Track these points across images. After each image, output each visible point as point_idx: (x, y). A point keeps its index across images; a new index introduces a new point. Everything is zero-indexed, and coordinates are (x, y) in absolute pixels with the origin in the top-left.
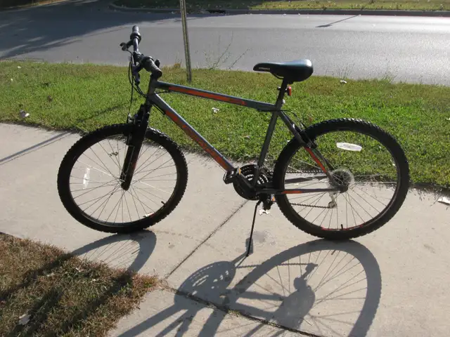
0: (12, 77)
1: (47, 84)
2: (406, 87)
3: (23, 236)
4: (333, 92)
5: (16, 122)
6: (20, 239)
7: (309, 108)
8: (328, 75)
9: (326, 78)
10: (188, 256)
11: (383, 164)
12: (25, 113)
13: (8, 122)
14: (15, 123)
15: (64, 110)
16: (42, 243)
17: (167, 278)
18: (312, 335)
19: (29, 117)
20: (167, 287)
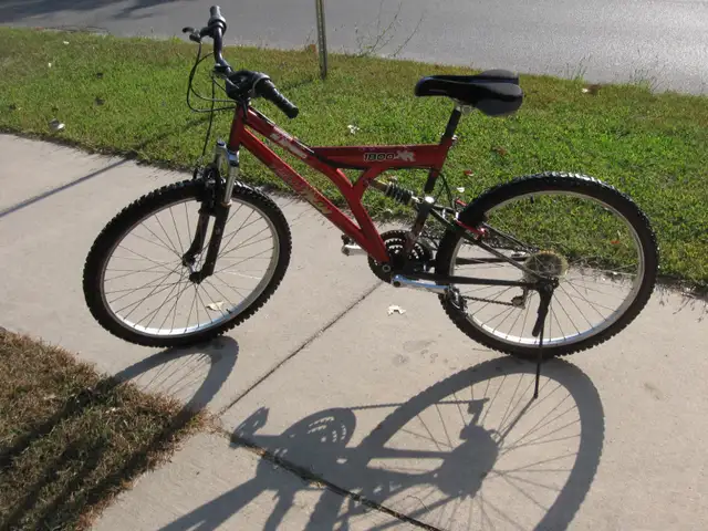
0: (51, 60)
1: (100, 74)
2: (674, 100)
3: (20, 330)
4: (550, 105)
5: (44, 137)
6: (14, 335)
7: (505, 131)
8: (550, 73)
9: (545, 79)
10: (263, 379)
11: (606, 236)
12: (57, 123)
13: (30, 136)
14: (42, 139)
15: (119, 119)
16: (46, 344)
17: (222, 413)
18: (429, 527)
19: (62, 130)
20: (219, 429)
